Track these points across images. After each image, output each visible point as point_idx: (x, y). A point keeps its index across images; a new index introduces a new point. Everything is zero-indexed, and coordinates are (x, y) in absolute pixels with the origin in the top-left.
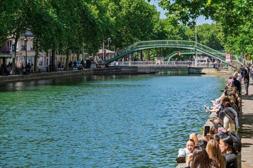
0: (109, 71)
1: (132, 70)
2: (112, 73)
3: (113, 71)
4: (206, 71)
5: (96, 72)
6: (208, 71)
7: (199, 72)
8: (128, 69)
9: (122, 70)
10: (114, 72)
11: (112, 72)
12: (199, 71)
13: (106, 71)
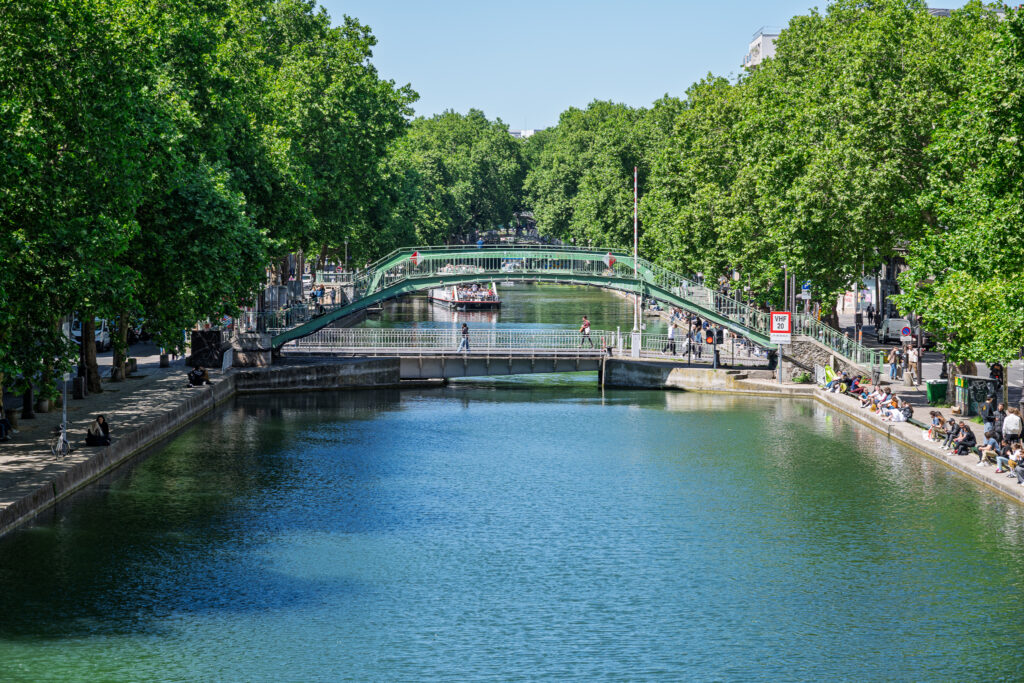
0: (290, 379)
1: (380, 373)
2: (305, 387)
3: (308, 378)
4: (687, 379)
5: (241, 384)
6: (693, 380)
7: (653, 381)
8: (365, 368)
9: (342, 372)
10: (311, 382)
11: (305, 381)
12: (655, 377)
13: (282, 380)
